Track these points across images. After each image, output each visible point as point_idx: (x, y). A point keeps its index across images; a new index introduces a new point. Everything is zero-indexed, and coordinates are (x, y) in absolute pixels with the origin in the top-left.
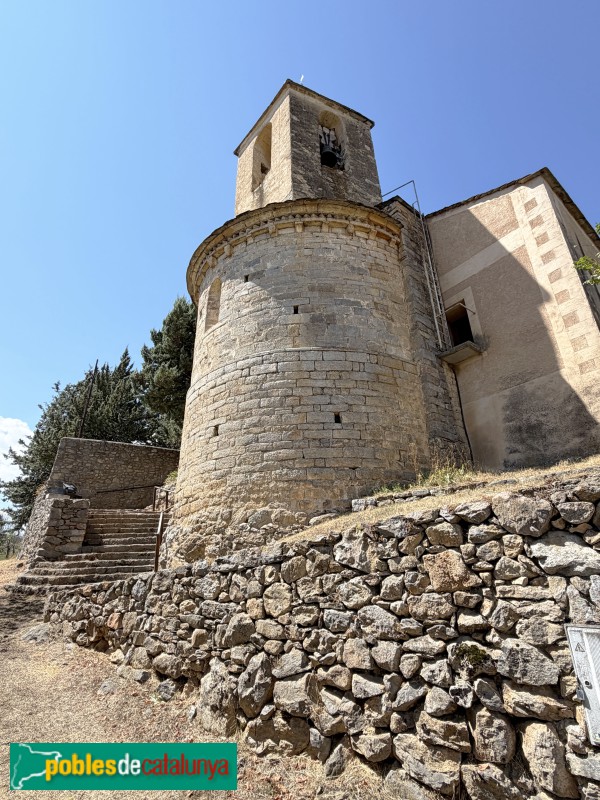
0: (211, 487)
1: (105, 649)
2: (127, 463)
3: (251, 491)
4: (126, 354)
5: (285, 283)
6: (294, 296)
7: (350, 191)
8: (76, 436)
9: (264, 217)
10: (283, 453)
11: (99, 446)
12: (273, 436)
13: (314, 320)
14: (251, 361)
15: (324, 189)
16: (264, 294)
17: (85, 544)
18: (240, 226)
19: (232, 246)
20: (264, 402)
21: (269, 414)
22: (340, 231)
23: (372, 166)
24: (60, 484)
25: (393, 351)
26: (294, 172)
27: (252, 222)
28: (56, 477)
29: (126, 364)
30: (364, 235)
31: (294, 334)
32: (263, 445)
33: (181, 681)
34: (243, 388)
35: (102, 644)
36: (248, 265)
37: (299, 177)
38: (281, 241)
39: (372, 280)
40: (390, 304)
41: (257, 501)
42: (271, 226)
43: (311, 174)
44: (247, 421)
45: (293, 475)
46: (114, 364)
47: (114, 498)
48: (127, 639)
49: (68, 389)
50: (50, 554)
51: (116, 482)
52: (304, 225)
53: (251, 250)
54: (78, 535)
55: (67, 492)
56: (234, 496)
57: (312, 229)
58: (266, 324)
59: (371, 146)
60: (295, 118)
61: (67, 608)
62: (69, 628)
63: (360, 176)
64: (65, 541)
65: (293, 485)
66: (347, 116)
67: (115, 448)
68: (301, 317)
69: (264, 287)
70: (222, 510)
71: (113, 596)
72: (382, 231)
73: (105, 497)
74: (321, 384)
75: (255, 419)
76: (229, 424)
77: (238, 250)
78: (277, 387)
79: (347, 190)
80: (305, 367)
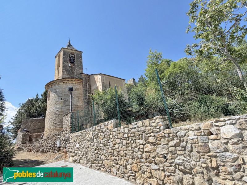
0: (49, 129)
1: (31, 152)
2: (39, 123)
3: (54, 130)
4: (37, 95)
5: (60, 94)
6: (62, 96)
7: (76, 70)
8: (26, 118)
9: (56, 81)
10: (58, 124)
11: (32, 120)
12: (57, 121)
13: (65, 101)
14: (54, 109)
15: (70, 72)
16: (56, 96)
17: (29, 141)
18: (53, 82)
19: (52, 86)
20: (56, 116)
21: (57, 118)
22: (70, 83)
23: (81, 63)
24: (24, 129)
25: (79, 104)
26: (63, 69)
27: (54, 82)
28: (22, 128)
29: (37, 98)
30: (75, 83)
31: (61, 103)
32: (55, 123)
33: (38, 152)
34: (53, 113)
35: (31, 151)
36: (54, 90)
37: (64, 71)
38: (60, 85)
39: (76, 92)
40: (79, 95)
41: (55, 131)
42: (57, 83)
43: (67, 69)
44: (54, 119)
45: (60, 127)
46: (35, 97)
47: (36, 131)
48: (33, 150)
49: (23, 104)
50: (23, 143)
51: (36, 127)
52: (64, 82)
53: (55, 87)
54: (28, 139)
55: (25, 131)
56: (52, 131)
57: (65, 83)
58: (57, 102)
59: (82, 58)
60: (64, 56)
61: (26, 148)
62: (26, 150)
63: (78, 66)
64: (25, 140)
65: (60, 128)
66: (77, 52)
67: (35, 120)
68: (63, 100)
69: (57, 95)
70: (50, 133)
71: (31, 145)
72: (78, 81)
73: (34, 131)
74: (65, 112)
75: (55, 118)
76: (51, 119)
77: (53, 86)
78: (58, 113)
79: (75, 70)
80: (62, 109)
